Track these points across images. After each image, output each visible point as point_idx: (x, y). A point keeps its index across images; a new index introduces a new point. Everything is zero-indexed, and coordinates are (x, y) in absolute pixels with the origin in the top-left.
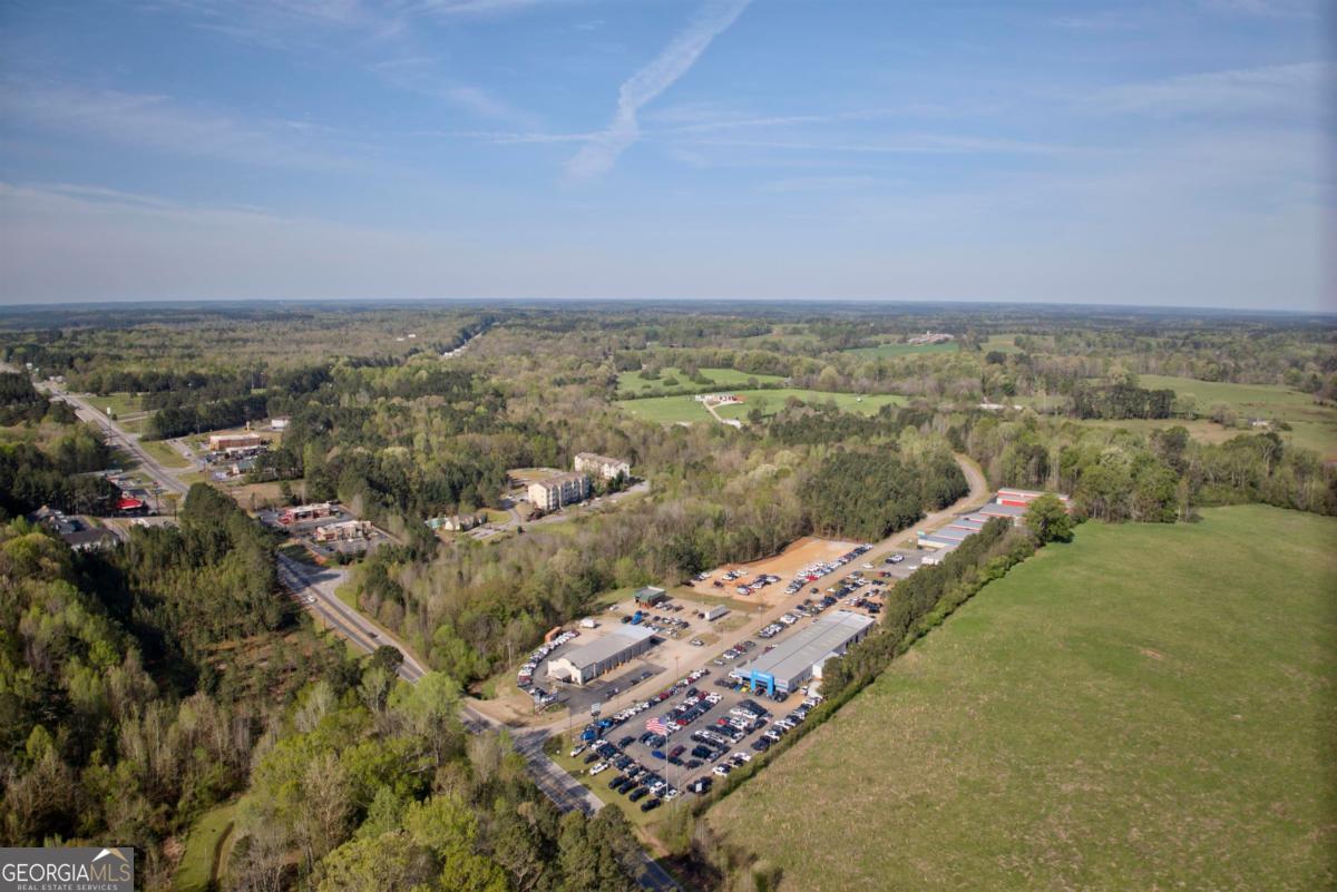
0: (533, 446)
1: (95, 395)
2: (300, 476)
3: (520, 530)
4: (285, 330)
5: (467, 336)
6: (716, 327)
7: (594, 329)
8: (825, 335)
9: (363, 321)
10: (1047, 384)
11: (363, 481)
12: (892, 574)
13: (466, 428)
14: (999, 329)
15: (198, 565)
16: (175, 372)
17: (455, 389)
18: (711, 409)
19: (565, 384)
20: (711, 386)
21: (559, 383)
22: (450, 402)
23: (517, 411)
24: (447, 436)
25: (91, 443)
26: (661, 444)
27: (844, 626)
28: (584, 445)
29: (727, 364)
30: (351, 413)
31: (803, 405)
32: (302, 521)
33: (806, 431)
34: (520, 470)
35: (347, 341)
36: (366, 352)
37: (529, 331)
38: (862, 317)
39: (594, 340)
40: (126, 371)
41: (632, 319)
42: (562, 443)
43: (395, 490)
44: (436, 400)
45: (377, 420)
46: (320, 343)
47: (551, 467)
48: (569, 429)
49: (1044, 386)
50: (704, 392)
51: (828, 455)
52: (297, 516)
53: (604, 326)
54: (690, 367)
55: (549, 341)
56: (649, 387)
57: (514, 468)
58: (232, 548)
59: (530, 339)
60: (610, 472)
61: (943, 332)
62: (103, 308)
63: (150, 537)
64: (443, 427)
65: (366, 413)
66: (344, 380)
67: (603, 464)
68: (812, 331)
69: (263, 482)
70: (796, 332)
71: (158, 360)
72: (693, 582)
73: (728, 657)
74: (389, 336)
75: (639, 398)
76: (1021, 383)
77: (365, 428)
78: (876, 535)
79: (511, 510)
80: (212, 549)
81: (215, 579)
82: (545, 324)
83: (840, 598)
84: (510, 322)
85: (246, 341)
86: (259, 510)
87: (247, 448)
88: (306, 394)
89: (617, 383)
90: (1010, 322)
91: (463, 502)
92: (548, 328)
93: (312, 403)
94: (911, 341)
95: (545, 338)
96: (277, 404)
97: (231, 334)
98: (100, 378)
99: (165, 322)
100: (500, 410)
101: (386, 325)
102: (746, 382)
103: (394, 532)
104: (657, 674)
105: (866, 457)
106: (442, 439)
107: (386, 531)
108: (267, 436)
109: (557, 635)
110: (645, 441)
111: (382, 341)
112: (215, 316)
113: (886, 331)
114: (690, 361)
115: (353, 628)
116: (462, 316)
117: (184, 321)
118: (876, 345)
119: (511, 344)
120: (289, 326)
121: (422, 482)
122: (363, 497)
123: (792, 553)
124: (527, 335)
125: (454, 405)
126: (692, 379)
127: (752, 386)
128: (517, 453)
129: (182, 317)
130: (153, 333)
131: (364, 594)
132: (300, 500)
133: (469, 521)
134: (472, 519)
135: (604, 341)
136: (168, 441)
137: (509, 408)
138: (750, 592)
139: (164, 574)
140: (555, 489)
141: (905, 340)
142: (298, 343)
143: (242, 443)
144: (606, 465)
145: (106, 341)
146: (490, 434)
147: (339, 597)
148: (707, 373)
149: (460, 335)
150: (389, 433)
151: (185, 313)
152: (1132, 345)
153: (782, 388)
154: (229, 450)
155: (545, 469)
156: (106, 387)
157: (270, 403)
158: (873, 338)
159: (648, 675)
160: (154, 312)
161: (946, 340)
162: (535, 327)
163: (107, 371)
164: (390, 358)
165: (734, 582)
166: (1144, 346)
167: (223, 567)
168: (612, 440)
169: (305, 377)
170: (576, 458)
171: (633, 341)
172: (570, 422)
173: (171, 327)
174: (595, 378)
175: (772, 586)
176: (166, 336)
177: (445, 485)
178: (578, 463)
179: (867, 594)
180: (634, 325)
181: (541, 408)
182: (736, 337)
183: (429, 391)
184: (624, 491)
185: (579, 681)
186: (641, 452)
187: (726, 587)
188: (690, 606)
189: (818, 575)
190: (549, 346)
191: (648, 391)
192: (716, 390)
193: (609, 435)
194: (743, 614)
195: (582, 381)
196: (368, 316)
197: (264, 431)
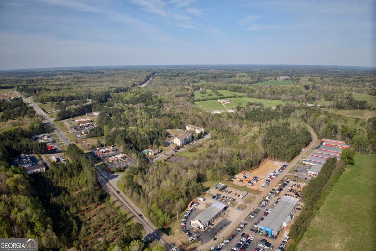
0: (174, 122)
1: (41, 104)
2: (103, 135)
3: (173, 155)
4: (96, 77)
5: (148, 79)
6: (220, 75)
7: (185, 76)
8: (252, 78)
9: (118, 74)
10: (325, 97)
11: (123, 140)
12: (299, 177)
13: (152, 116)
14: (303, 75)
15: (71, 176)
16: (65, 95)
17: (148, 101)
18: (223, 105)
19: (179, 97)
20: (222, 96)
21: (177, 96)
22: (146, 105)
23: (167, 109)
24: (147, 119)
25: (39, 125)
26: (212, 121)
27: (290, 203)
28: (189, 122)
29: (226, 89)
30: (117, 110)
31: (252, 104)
32: (104, 154)
33: (256, 116)
34: (170, 130)
35: (114, 81)
36: (120, 85)
37: (166, 77)
38: (261, 70)
39: (185, 80)
40: (51, 95)
41: (195, 72)
42: (182, 121)
43: (133, 142)
44: (142, 105)
45: (125, 113)
46: (107, 82)
47: (179, 128)
48: (183, 115)
49: (324, 97)
50: (220, 98)
51: (267, 127)
52: (103, 152)
53: (187, 75)
54: (215, 90)
55: (172, 80)
56: (204, 97)
57: (168, 129)
58: (82, 169)
59: (167, 80)
60: (198, 131)
61: (286, 76)
62: (45, 70)
63: (56, 167)
64: (145, 116)
65: (122, 111)
66: (114, 97)
67: (196, 129)
68: (248, 76)
69: (92, 137)
70: (243, 76)
71: (60, 91)
72: (233, 179)
73: (252, 216)
74: (126, 79)
75: (201, 101)
76: (317, 96)
77: (122, 116)
78: (289, 159)
79: (169, 147)
80: (76, 171)
81: (77, 181)
82: (170, 74)
83: (284, 187)
84: (160, 74)
85: (85, 82)
86: (91, 149)
87: (86, 124)
88: (103, 104)
89: (194, 95)
90: (305, 72)
91: (154, 145)
92: (171, 76)
93: (105, 107)
94: (277, 79)
95: (171, 79)
96: (95, 107)
97: (81, 79)
98: (43, 98)
99: (63, 74)
100: (162, 107)
101: (125, 75)
102: (232, 95)
103: (134, 158)
104: (229, 224)
105: (279, 127)
106: (145, 120)
107: (131, 158)
108: (92, 118)
109: (192, 204)
110: (207, 119)
111: (124, 81)
112: (77, 73)
113: (270, 76)
114: (215, 87)
115: (123, 201)
116: (146, 72)
117: (68, 74)
118: (267, 80)
119: (161, 81)
120: (97, 75)
121: (141, 139)
122: (123, 146)
123: (263, 166)
124: (165, 78)
125: (148, 106)
126: (216, 94)
127: (235, 97)
128: (169, 125)
129: (67, 73)
130: (59, 79)
131: (126, 188)
132: (103, 145)
133: (156, 151)
134: (157, 151)
135: (188, 80)
136: (62, 121)
137: (165, 107)
138: (253, 184)
139: (60, 181)
140: (182, 139)
141: (276, 79)
142: (100, 82)
143: (85, 122)
144: (197, 129)
145: (46, 83)
146: (160, 118)
147: (118, 187)
148: (221, 92)
149: (146, 78)
150: (129, 118)
151: (68, 71)
152: (344, 81)
153: (244, 97)
154: (81, 125)
155: (177, 130)
156: (45, 100)
157: (93, 107)
158: (266, 78)
159: (226, 225)
160: (60, 71)
161: (288, 79)
162: (167, 76)
163: (45, 95)
164: (127, 87)
165: (246, 179)
166: (347, 81)
167: (80, 177)
168: (198, 120)
169: (103, 97)
170: (187, 126)
171: (196, 80)
172: (184, 113)
173: (64, 77)
174: (188, 94)
175: (259, 181)
176: (62, 81)
177: (148, 139)
178: (188, 128)
179: (292, 186)
180: (195, 74)
181: (174, 107)
182: (226, 78)
183: (140, 101)
184: (203, 138)
185: (203, 228)
186: (206, 123)
187: (244, 181)
188: (234, 191)
189: (274, 177)
190: (172, 82)
191: (204, 98)
192: (224, 98)
193: (196, 118)
194: (253, 195)
195: (184, 96)
196: (120, 72)
197: (91, 116)
